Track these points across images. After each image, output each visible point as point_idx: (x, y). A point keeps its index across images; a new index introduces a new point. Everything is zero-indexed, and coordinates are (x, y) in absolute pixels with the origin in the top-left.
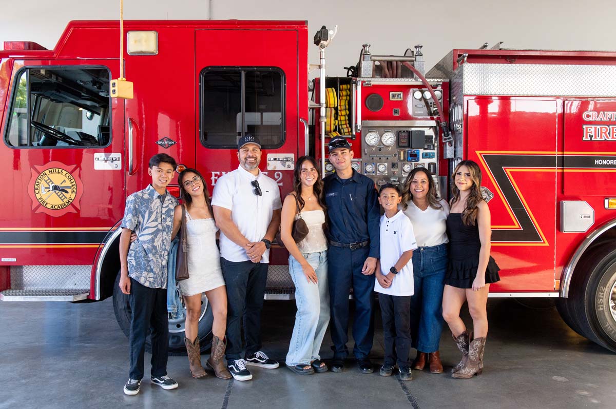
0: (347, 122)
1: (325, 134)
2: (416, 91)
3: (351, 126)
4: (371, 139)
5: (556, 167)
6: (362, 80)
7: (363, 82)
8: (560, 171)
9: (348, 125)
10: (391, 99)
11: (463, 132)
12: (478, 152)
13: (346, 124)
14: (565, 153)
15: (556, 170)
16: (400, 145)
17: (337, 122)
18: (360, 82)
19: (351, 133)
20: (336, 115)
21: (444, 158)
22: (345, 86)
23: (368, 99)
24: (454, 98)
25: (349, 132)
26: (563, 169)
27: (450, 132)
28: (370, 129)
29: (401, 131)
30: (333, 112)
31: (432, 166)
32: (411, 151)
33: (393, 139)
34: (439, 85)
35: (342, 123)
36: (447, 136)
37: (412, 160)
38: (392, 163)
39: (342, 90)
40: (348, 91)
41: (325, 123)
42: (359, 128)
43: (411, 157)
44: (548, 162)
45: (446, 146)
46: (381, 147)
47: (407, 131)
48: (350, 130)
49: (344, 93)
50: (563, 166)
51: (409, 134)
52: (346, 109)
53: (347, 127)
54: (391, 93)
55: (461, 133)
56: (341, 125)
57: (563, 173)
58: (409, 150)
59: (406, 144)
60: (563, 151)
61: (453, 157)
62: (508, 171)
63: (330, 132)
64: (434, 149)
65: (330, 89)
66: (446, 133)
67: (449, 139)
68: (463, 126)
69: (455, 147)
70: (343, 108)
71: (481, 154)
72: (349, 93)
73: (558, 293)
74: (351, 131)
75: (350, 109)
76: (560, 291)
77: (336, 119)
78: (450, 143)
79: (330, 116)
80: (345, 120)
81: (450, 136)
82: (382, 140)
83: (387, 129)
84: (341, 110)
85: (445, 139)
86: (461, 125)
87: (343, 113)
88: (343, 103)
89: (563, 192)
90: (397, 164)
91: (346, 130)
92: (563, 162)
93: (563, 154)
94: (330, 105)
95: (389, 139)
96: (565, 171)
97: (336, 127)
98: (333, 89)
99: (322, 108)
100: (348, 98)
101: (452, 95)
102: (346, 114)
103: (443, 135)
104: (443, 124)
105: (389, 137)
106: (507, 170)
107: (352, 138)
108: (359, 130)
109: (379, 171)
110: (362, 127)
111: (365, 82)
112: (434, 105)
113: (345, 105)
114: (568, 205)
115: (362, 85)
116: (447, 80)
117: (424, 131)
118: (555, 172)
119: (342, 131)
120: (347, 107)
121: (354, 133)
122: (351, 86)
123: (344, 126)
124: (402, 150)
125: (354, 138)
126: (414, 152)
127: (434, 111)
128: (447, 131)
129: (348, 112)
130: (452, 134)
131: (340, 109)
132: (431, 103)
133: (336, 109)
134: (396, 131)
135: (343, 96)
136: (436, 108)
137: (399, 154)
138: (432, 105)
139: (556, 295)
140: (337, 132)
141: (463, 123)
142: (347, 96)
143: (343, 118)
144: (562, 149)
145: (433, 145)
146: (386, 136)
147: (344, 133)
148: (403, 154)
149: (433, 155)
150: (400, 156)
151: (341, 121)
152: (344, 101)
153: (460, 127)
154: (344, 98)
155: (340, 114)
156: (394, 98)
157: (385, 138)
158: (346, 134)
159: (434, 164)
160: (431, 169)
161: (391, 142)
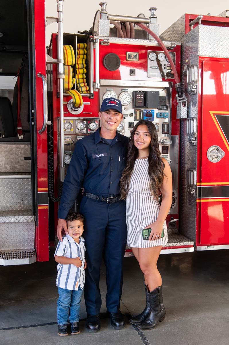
0: (85, 80)
1: (64, 92)
2: (151, 52)
3: (89, 85)
6: (100, 38)
7: (101, 40)
9: (86, 84)
10: (128, 60)
11: (197, 92)
12: (211, 113)
13: (84, 82)
17: (75, 80)
18: (98, 41)
19: (88, 92)
20: (73, 74)
21: (178, 118)
22: (82, 45)
23: (105, 58)
24: (187, 61)
25: (87, 91)
27: (184, 93)
28: (108, 88)
29: (137, 91)
30: (71, 70)
31: (165, 126)
33: (129, 98)
34: (172, 47)
35: (80, 82)
36: (182, 97)
38: (129, 123)
39: (79, 49)
40: (85, 50)
41: (64, 79)
42: (98, 86)
43: (146, 117)
45: (180, 106)
48: (88, 88)
49: (82, 52)
51: (145, 94)
52: (83, 68)
53: (85, 86)
54: (128, 53)
55: (196, 94)
58: (145, 110)
59: (142, 104)
61: (187, 117)
63: (69, 89)
64: (167, 110)
65: (67, 46)
66: (180, 94)
67: (182, 99)
68: (198, 86)
69: (188, 108)
70: (81, 66)
71: (214, 114)
72: (86, 51)
74: (89, 90)
75: (88, 67)
77: (74, 77)
78: (184, 104)
79: (68, 74)
80: (83, 78)
81: (184, 97)
83: (124, 88)
84: (78, 69)
85: (180, 100)
86: (196, 85)
87: (81, 71)
88: (80, 62)
90: (134, 122)
91: (84, 89)
94: (68, 62)
95: (126, 98)
97: (74, 85)
98: (71, 46)
99: (60, 64)
100: (85, 57)
101: (184, 57)
102: (84, 73)
103: (177, 95)
104: (177, 85)
105: (126, 96)
107: (90, 97)
108: (97, 89)
110: (101, 86)
111: (103, 40)
112: (167, 67)
113: (82, 63)
115: (100, 44)
116: (179, 44)
117: (159, 92)
119: (80, 89)
120: (85, 65)
121: (92, 92)
122: (88, 45)
123: (82, 85)
124: (138, 110)
125: (92, 97)
126: (149, 112)
127: (167, 73)
128: (180, 92)
129: (85, 71)
130: (186, 95)
131: (77, 67)
132: (165, 65)
133: (74, 67)
134: (132, 91)
135: (80, 54)
136: (170, 70)
137: (136, 113)
138: (166, 67)
140: (75, 90)
141: (198, 84)
142: (84, 54)
143: (81, 76)
145: (167, 106)
146: (122, 96)
147: (82, 92)
148: (139, 114)
149: (166, 115)
150: (137, 116)
151: (78, 79)
152: (82, 60)
153: (195, 88)
154: (81, 56)
155: (78, 73)
156: (131, 58)
157: (122, 98)
158: (84, 92)
159: (168, 124)
160: (164, 129)
161: (128, 101)
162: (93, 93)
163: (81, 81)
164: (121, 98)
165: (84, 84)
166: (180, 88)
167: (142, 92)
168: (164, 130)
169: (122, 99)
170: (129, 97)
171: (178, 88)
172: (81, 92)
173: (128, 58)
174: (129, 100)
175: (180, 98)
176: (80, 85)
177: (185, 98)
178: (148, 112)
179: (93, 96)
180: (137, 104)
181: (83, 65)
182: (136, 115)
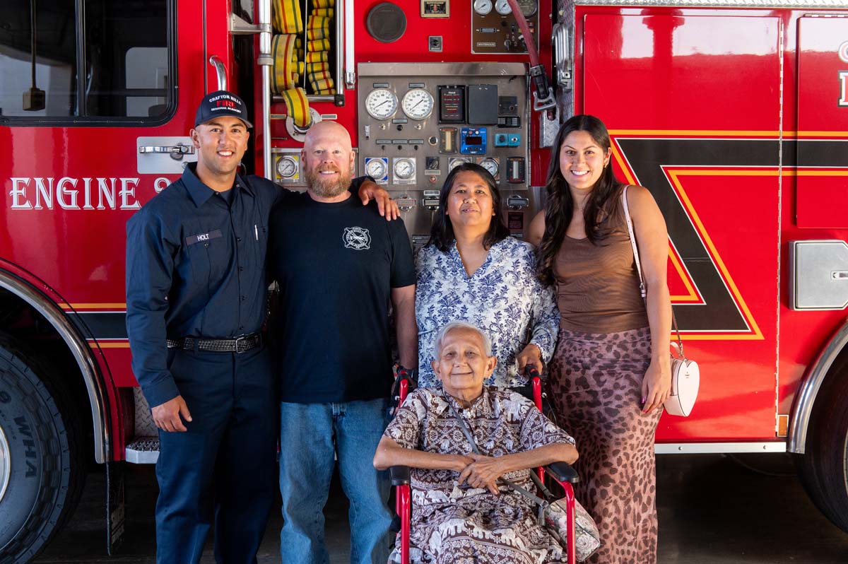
0: (327, 66)
1: (272, 94)
3: (334, 76)
4: (378, 104)
5: (780, 166)
8: (789, 173)
9: (328, 74)
10: (424, 15)
11: (573, 88)
13: (323, 71)
14: (800, 133)
15: (781, 172)
16: (443, 117)
17: (302, 66)
19: (333, 92)
20: (299, 51)
21: (541, 147)
23: (371, 13)
24: (560, 13)
25: (329, 89)
26: (795, 169)
27: (550, 89)
28: (378, 82)
29: (445, 86)
30: (294, 43)
31: (515, 164)
32: (468, 131)
33: (427, 103)
35: (315, 69)
36: (546, 98)
37: (470, 150)
38: (427, 158)
41: (270, 66)
42: (351, 79)
43: (468, 143)
44: (763, 153)
45: (542, 118)
46: (401, 122)
47: (458, 86)
48: (331, 84)
49: (322, 2)
50: (796, 165)
51: (464, 91)
52: (324, 37)
53: (325, 78)
54: (423, 1)
55: (569, 91)
56: (313, 72)
57: (795, 178)
58: (463, 130)
59: (457, 116)
60: (795, 130)
62: (673, 174)
63: (286, 88)
64: (519, 127)
66: (541, 90)
67: (547, 103)
68: (573, 73)
70: (317, 34)
72: (332, 1)
73: (785, 444)
74: (335, 87)
75: (332, 37)
76: (787, 440)
77: (301, 59)
78: (552, 112)
79: (283, 53)
80: (322, 62)
81: (551, 97)
82: (404, 107)
83: (414, 82)
84: (313, 39)
85: (541, 104)
86: (571, 71)
87: (318, 45)
88: (317, 24)
89: (794, 221)
90: (438, 159)
91: (322, 85)
92: (794, 154)
93: (796, 137)
94: (283, 27)
95: (419, 104)
96: (800, 173)
97: (301, 78)
99: (262, 34)
100: (331, 12)
101: (559, 5)
102: (324, 50)
103: (535, 94)
104: (535, 69)
105: (419, 99)
106: (670, 171)
107: (335, 102)
108: (350, 84)
109: (398, 176)
110: (356, 78)
113: (323, 28)
114: (806, 249)
117: (496, 86)
118: (777, 177)
119: (314, 86)
120: (327, 32)
121: (341, 91)
123: (319, 76)
124: (448, 129)
125: (341, 103)
126: (474, 132)
127: (519, 43)
128: (542, 86)
129: (327, 44)
130: (554, 94)
131: (309, 37)
133: (301, 36)
134: (435, 86)
135: (319, 8)
137: (443, 137)
139: (780, 447)
141: (574, 67)
142: (328, 7)
143: (316, 57)
144: (792, 125)
145: (518, 117)
146: (411, 98)
147: (319, 91)
148: (452, 139)
149: (515, 140)
150: (445, 143)
151: (312, 63)
152: (321, 19)
153: (569, 76)
154: (322, 12)
155: (310, 48)
156: (431, 12)
157: (410, 102)
158: (322, 93)
159: (520, 159)
160: (512, 172)
161: (424, 110)
162: (342, 93)
163: (317, 67)
164: (407, 103)
165: (324, 74)
166: (541, 77)
167: (456, 87)
168: (512, 175)
169: (409, 105)
170: (426, 101)
171: (536, 76)
172: (317, 93)
173: (425, 12)
174: (426, 106)
175: (541, 101)
176: (314, 76)
177: (553, 100)
178: (470, 133)
179: (342, 100)
180: (444, 116)
181: (323, 31)
182: (443, 141)
